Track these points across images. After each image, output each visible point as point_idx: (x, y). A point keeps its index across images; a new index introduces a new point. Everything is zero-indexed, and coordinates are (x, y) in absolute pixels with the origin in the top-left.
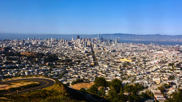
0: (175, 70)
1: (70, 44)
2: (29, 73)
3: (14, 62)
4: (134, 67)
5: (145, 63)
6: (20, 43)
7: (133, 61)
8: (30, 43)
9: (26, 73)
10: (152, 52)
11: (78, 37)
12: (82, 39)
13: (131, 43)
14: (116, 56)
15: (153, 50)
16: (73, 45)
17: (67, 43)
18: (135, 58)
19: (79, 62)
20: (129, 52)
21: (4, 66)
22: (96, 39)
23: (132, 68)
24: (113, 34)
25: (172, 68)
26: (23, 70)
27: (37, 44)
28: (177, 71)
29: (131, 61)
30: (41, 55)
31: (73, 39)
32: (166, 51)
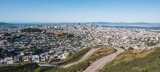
0: (139, 42)
1: (75, 28)
2: (62, 43)
3: (52, 38)
4: (115, 41)
5: (120, 39)
6: (48, 28)
7: (113, 37)
8: (54, 28)
9: (60, 44)
10: (121, 32)
11: (79, 24)
12: (81, 25)
13: (109, 27)
14: (102, 34)
15: (121, 31)
16: (77, 28)
17: (74, 27)
18: (113, 36)
19: (85, 38)
20: (109, 32)
21: (48, 40)
22: (89, 25)
23: (114, 41)
24: (97, 23)
25: (136, 41)
26: (58, 42)
27: (57, 28)
28: (140, 43)
29: (112, 37)
30: (64, 34)
31: (76, 25)
32: (129, 31)
